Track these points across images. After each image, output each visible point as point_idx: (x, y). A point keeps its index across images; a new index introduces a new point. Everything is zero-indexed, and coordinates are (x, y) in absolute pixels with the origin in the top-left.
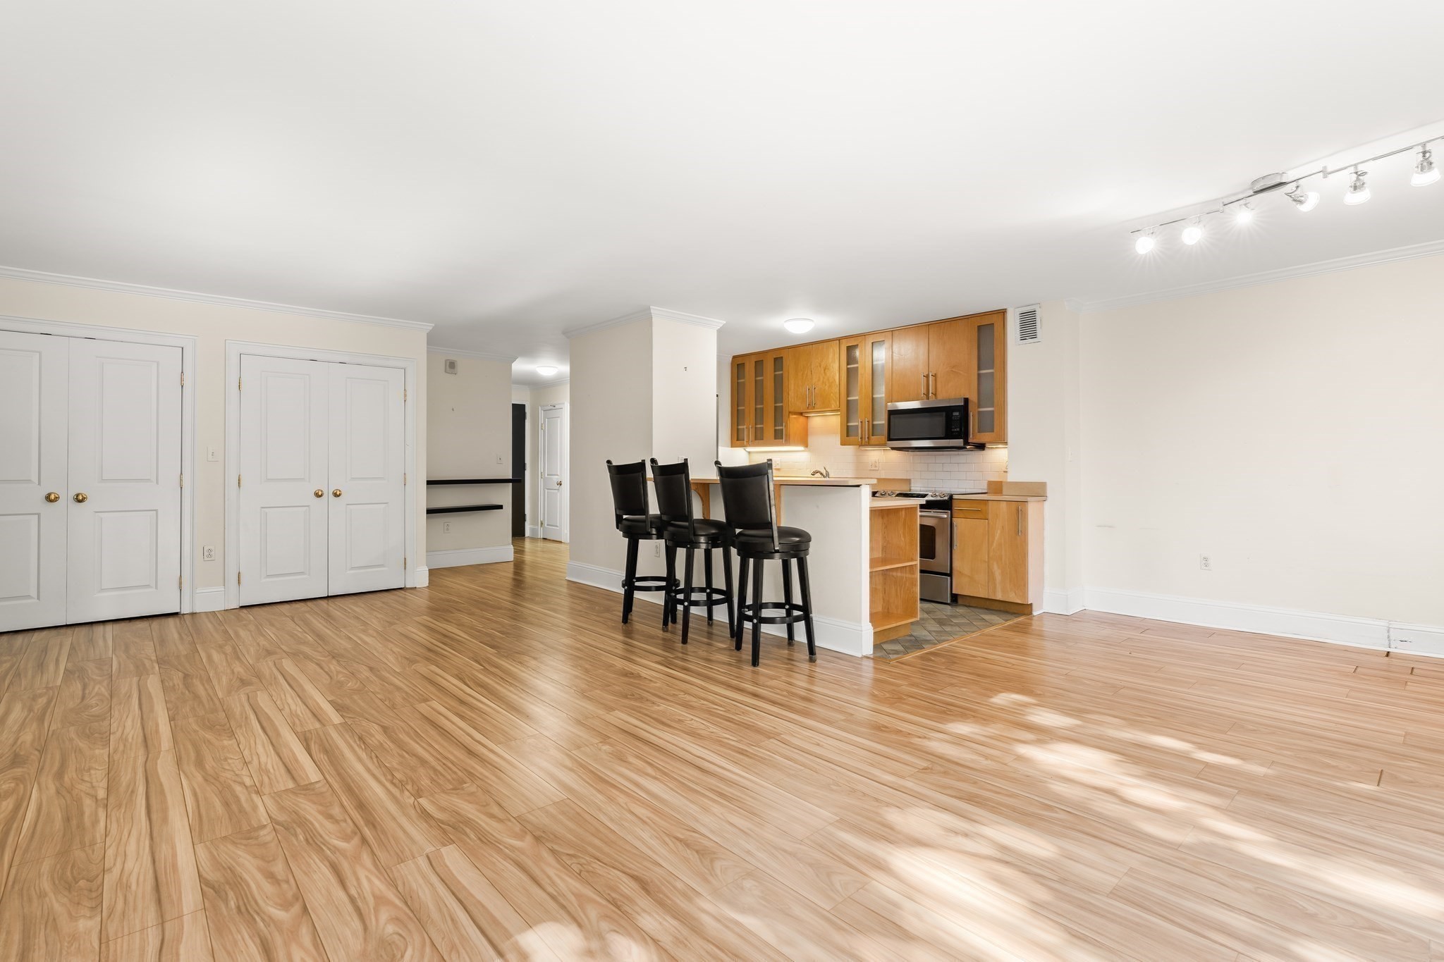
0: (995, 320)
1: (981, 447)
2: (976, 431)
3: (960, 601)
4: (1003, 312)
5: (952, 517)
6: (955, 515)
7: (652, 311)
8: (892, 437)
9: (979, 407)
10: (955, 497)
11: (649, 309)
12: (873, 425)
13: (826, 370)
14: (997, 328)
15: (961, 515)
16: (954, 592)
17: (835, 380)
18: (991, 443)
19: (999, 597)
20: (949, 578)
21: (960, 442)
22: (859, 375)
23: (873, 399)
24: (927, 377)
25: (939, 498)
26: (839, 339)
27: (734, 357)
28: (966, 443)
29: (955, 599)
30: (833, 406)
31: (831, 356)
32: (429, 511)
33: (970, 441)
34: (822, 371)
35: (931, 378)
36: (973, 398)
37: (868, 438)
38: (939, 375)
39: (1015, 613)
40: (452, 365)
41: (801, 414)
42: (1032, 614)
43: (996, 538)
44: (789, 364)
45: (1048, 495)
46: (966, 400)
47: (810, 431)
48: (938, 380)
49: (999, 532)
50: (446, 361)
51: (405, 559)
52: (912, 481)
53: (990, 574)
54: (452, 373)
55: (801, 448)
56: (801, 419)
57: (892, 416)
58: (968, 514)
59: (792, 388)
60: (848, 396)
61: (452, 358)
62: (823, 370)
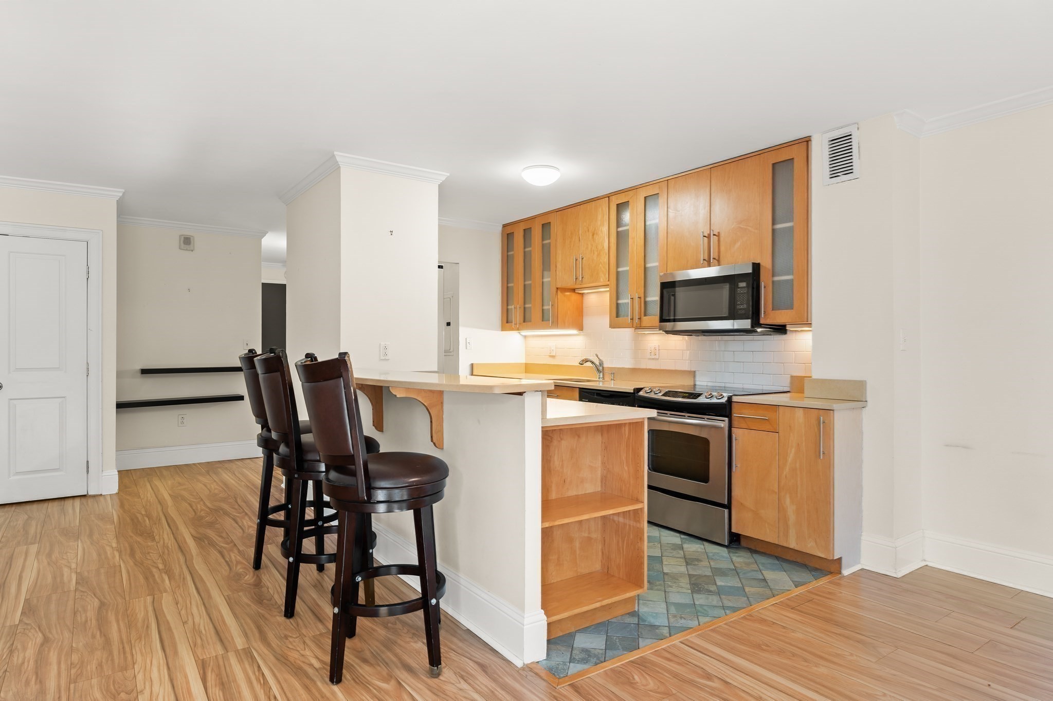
0: (796, 153)
1: (781, 329)
2: (771, 306)
3: (743, 543)
4: (806, 141)
5: (730, 426)
6: (735, 423)
7: (338, 159)
8: (666, 317)
9: (773, 276)
10: (735, 399)
11: (333, 156)
12: (645, 302)
13: (595, 236)
14: (798, 164)
15: (744, 425)
16: (734, 530)
17: (603, 247)
18: (793, 324)
19: (793, 544)
20: (726, 511)
21: (746, 324)
22: (630, 240)
23: (645, 268)
24: (709, 237)
25: (714, 400)
26: (608, 196)
27: (504, 226)
28: (756, 323)
29: (735, 540)
30: (602, 280)
31: (599, 217)
32: (120, 406)
33: (762, 321)
34: (591, 237)
35: (714, 239)
36: (766, 263)
37: (640, 319)
38: (722, 235)
39: (816, 569)
40: (187, 241)
41: (574, 290)
42: (840, 573)
43: (790, 459)
44: (556, 229)
45: (868, 399)
46: (756, 267)
47: (585, 310)
48: (722, 239)
49: (793, 451)
50: (180, 236)
51: (88, 462)
52: (697, 373)
53: (781, 509)
54: (187, 250)
55: (575, 332)
56: (574, 297)
57: (665, 291)
58: (751, 425)
59: (560, 260)
60: (618, 266)
61: (187, 233)
62: (591, 235)
